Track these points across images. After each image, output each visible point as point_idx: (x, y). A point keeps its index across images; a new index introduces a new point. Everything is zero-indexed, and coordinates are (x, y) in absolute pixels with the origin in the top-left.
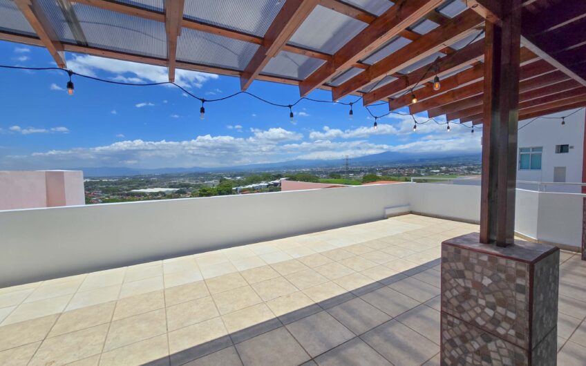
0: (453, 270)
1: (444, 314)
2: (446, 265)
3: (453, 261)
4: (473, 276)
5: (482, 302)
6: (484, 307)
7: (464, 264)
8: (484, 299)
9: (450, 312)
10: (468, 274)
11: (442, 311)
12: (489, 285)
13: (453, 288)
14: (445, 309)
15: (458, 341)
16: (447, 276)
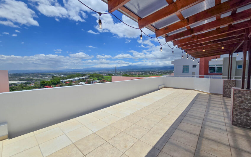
0: (238, 96)
1: (233, 108)
2: (235, 95)
3: (238, 94)
4: (245, 97)
5: (247, 103)
6: (248, 104)
7: (242, 94)
8: (248, 102)
9: (236, 107)
10: (243, 96)
11: (233, 107)
12: (249, 98)
13: (237, 101)
14: (234, 107)
15: (239, 114)
16: (236, 98)
